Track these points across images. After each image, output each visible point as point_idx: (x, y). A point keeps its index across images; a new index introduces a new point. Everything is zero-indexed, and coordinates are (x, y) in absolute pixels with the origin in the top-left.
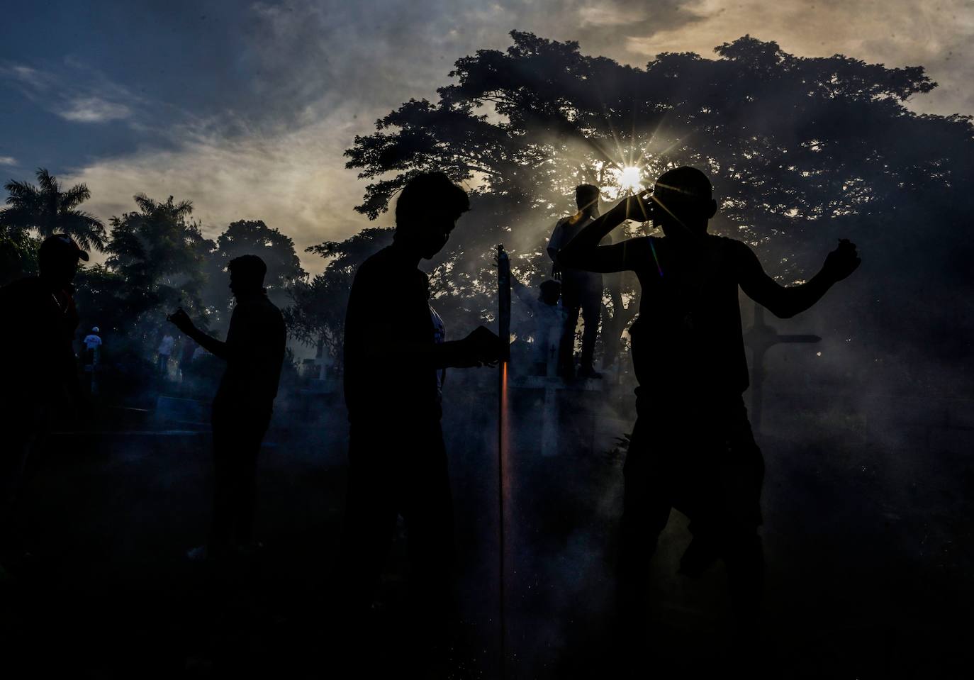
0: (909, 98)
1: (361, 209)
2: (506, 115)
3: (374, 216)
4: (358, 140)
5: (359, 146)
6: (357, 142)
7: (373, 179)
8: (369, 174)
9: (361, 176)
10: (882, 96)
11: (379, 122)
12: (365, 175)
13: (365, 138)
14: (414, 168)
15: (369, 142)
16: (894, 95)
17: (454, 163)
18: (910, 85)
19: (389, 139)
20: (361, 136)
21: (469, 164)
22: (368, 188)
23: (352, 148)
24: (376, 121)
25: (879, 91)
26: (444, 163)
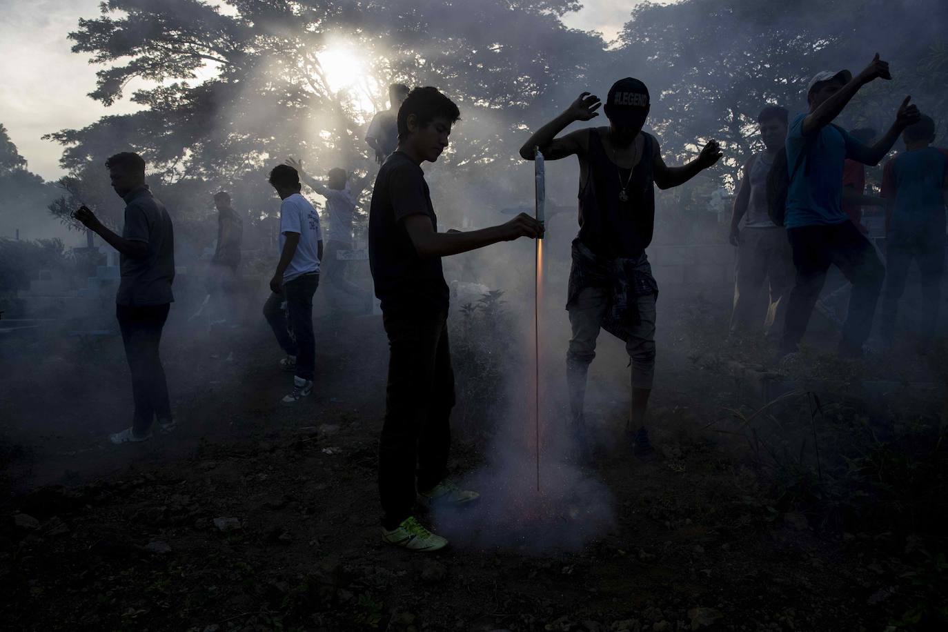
0: (565, 15)
1: (95, 96)
2: (234, 5)
3: (109, 102)
4: (83, 23)
5: (85, 29)
6: (81, 25)
7: (105, 64)
8: (99, 60)
9: (91, 61)
10: (547, 12)
11: (103, 5)
12: (96, 61)
13: (91, 21)
14: (144, 55)
15: (94, 26)
16: (555, 12)
17: (186, 52)
18: (565, 4)
19: (117, 24)
20: (86, 19)
21: (201, 53)
22: (99, 74)
23: (76, 31)
24: (99, 4)
25: (544, 7)
26: (176, 51)
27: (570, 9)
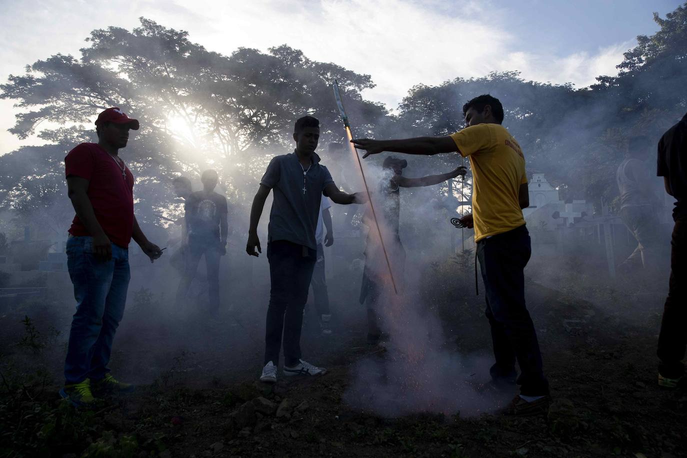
0: (364, 90)
1: (13, 131)
2: (125, 73)
3: (23, 136)
4: (12, 78)
5: (12, 83)
6: (10, 79)
7: (27, 108)
8: (23, 105)
9: (16, 106)
10: (351, 88)
11: (29, 67)
12: (20, 106)
13: (18, 77)
14: (52, 104)
15: (20, 81)
16: (357, 89)
17: (85, 103)
18: (364, 83)
19: (38, 80)
20: (15, 75)
21: (98, 105)
22: (17, 116)
23: (4, 84)
24: (25, 66)
25: (350, 85)
26: (77, 102)
27: (367, 87)
